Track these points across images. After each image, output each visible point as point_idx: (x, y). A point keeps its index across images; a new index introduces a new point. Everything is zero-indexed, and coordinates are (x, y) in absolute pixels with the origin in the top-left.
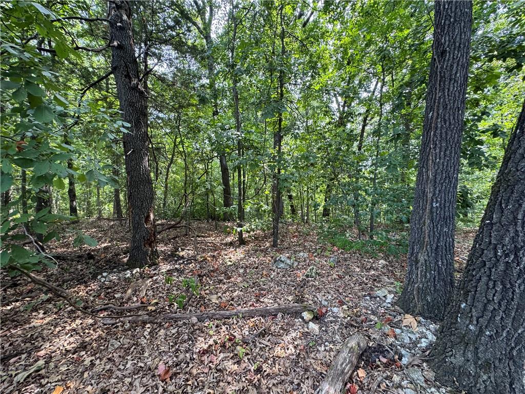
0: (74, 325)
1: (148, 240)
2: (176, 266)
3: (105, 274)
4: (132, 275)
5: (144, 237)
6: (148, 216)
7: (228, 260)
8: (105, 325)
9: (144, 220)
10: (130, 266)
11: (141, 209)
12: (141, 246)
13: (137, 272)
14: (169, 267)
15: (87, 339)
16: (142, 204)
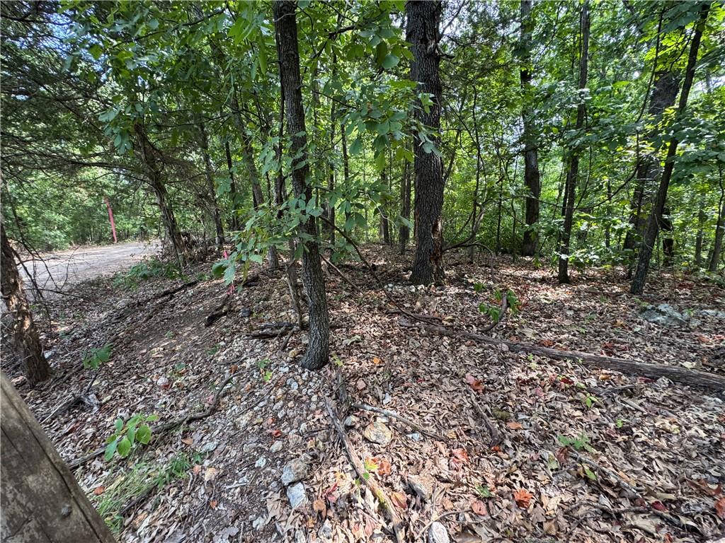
0: (374, 319)
1: (435, 254)
2: (466, 291)
3: (390, 285)
4: (417, 290)
5: (430, 250)
6: (436, 225)
7: (543, 297)
8: (401, 326)
9: (431, 229)
10: (414, 281)
11: (429, 216)
12: (426, 259)
13: (422, 289)
14: (457, 290)
15: (389, 332)
16: (430, 210)
